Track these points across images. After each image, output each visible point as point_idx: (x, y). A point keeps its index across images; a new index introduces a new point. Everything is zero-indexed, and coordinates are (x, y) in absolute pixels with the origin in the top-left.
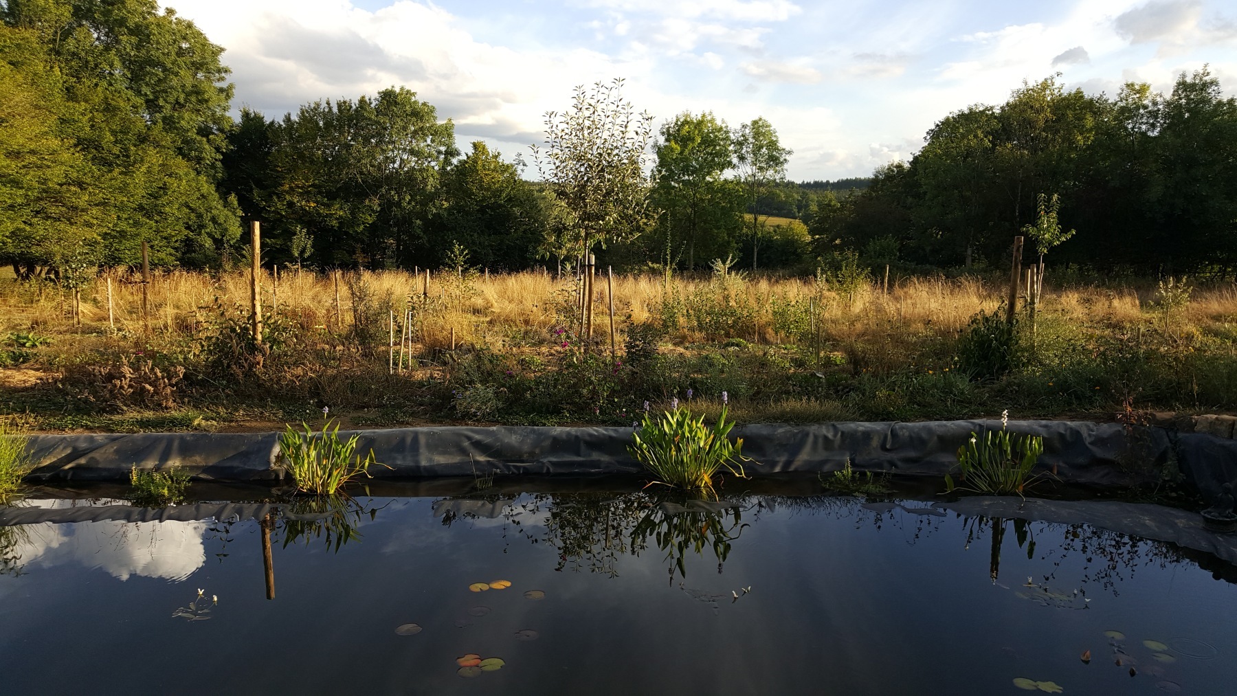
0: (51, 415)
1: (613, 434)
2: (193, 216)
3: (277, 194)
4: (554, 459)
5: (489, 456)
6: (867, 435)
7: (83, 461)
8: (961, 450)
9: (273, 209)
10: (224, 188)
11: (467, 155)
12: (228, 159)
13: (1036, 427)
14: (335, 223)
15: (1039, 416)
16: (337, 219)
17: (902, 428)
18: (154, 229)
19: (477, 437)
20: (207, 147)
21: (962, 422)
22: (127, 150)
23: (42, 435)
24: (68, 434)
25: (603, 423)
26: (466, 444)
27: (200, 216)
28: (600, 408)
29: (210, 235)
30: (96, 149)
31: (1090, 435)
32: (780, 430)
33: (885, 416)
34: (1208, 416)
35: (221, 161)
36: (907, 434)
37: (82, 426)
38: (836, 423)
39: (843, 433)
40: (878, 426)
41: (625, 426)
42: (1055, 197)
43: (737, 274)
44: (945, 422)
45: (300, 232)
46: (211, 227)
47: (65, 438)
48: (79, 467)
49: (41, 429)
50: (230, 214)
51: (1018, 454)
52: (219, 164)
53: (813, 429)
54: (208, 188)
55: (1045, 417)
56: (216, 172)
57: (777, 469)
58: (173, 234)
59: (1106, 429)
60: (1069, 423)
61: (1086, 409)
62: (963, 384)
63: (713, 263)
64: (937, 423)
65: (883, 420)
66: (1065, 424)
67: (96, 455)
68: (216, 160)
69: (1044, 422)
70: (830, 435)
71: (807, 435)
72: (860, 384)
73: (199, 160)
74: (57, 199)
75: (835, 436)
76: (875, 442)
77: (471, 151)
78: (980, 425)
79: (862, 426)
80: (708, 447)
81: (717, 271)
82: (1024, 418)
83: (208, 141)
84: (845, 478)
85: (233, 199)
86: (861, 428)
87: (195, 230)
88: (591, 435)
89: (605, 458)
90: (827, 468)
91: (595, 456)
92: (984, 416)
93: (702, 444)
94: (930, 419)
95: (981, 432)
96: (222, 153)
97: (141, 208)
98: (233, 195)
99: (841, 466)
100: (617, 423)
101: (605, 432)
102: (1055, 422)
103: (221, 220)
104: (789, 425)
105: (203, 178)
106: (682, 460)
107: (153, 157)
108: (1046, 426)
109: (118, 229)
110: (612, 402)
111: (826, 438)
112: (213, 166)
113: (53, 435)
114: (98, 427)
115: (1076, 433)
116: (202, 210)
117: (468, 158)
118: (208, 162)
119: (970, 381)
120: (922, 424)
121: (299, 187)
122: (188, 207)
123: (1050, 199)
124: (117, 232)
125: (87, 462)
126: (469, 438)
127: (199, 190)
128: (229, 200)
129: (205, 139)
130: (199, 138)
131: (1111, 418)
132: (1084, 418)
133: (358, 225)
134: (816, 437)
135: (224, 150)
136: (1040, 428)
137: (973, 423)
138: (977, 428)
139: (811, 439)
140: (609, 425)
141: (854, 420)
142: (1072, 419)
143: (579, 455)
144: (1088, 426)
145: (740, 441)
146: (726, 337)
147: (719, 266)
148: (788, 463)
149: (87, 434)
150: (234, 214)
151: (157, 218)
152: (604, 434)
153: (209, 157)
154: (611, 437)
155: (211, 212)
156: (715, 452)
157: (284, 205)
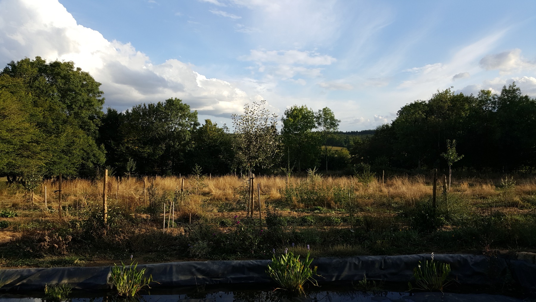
0: (13, 259)
1: (259, 263)
2: (85, 154)
3: (122, 144)
4: (233, 276)
5: (204, 275)
6: (373, 262)
7: (25, 281)
8: (415, 269)
9: (120, 150)
10: (99, 142)
11: (203, 125)
12: (101, 129)
13: (447, 257)
14: (146, 155)
15: (449, 251)
16: (147, 153)
17: (388, 259)
18: (68, 160)
19: (199, 266)
20: (92, 124)
21: (415, 256)
22: (58, 127)
23: (8, 269)
24: (19, 269)
25: (255, 258)
26: (194, 270)
27: (88, 154)
28: (254, 251)
29: (92, 162)
30: (45, 127)
31: (471, 261)
32: (334, 261)
33: (381, 253)
34: (523, 252)
35: (98, 130)
36: (391, 261)
37: (26, 264)
38: (359, 257)
39: (362, 261)
40: (378, 258)
41: (265, 259)
42: (454, 141)
43: (318, 175)
44: (407, 256)
45: (131, 160)
46: (92, 159)
47: (17, 271)
48: (23, 285)
49: (8, 266)
50: (101, 152)
51: (440, 271)
52: (97, 132)
53: (349, 259)
54: (92, 141)
55: (451, 252)
56: (96, 135)
57: (334, 279)
58: (76, 162)
59: (478, 258)
60: (462, 255)
61: (469, 248)
62: (415, 236)
63: (308, 170)
64: (404, 256)
65: (380, 255)
66: (460, 256)
67: (31, 278)
68: (96, 130)
69: (451, 255)
70: (357, 263)
71: (346, 262)
72: (370, 236)
73: (89, 130)
74: (27, 148)
75: (359, 262)
76: (377, 266)
77: (204, 123)
78: (423, 257)
79: (371, 258)
80: (301, 271)
81: (310, 173)
82: (442, 253)
83: (93, 122)
84: (364, 284)
85: (103, 146)
86: (370, 259)
87: (86, 160)
88: (249, 264)
89: (256, 275)
90: (356, 278)
91: (252, 274)
92: (425, 252)
93: (298, 270)
94: (401, 254)
95: (424, 260)
96: (99, 127)
97: (63, 151)
98: (103, 144)
99: (362, 278)
100: (261, 258)
101: (256, 263)
102: (456, 255)
103: (97, 155)
104: (339, 258)
105: (90, 137)
106: (290, 277)
107: (69, 129)
108: (452, 257)
109: (53, 161)
110: (259, 247)
111: (355, 264)
112: (95, 132)
113: (13, 269)
114: (33, 265)
115: (465, 260)
116: (89, 151)
117: (203, 126)
118: (93, 131)
119: (418, 233)
120: (397, 256)
121: (131, 140)
122: (83, 150)
123: (452, 142)
124: (52, 162)
125: (27, 282)
126: (195, 267)
127: (88, 143)
128: (101, 146)
129: (92, 121)
130: (89, 121)
131: (480, 253)
132: (469, 252)
133: (156, 156)
134: (350, 263)
135: (100, 126)
136: (449, 258)
137: (419, 256)
138: (422, 258)
139: (348, 264)
140: (258, 259)
141: (367, 255)
142: (463, 253)
143: (244, 274)
144: (470, 257)
145: (316, 267)
146: (314, 205)
147: (310, 171)
148: (338, 277)
149: (27, 268)
150: (103, 152)
151: (69, 155)
152: (255, 264)
153: (93, 129)
154: (258, 265)
155: (93, 152)
156: (305, 273)
157: (124, 148)
